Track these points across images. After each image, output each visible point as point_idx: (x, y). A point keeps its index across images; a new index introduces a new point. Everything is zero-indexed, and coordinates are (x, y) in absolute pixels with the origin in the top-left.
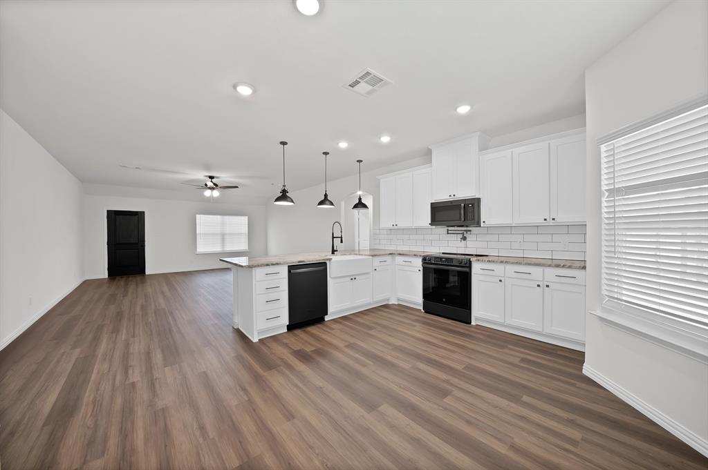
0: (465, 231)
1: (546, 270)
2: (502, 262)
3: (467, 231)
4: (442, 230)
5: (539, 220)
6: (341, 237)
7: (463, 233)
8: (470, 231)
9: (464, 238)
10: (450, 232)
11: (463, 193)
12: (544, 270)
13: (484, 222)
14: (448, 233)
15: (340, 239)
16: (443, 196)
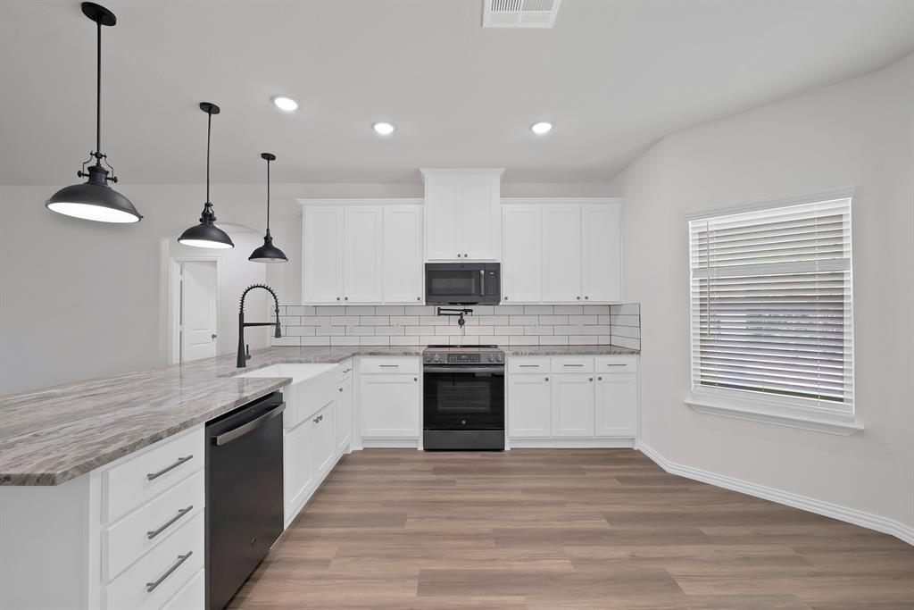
0: (464, 310)
1: (596, 359)
2: (547, 354)
3: (466, 311)
4: (433, 309)
5: (569, 298)
6: (278, 324)
7: (461, 315)
8: (471, 311)
9: (461, 322)
10: (442, 312)
11: (478, 254)
12: (594, 361)
13: (506, 298)
14: (439, 314)
15: (274, 327)
16: (446, 254)
